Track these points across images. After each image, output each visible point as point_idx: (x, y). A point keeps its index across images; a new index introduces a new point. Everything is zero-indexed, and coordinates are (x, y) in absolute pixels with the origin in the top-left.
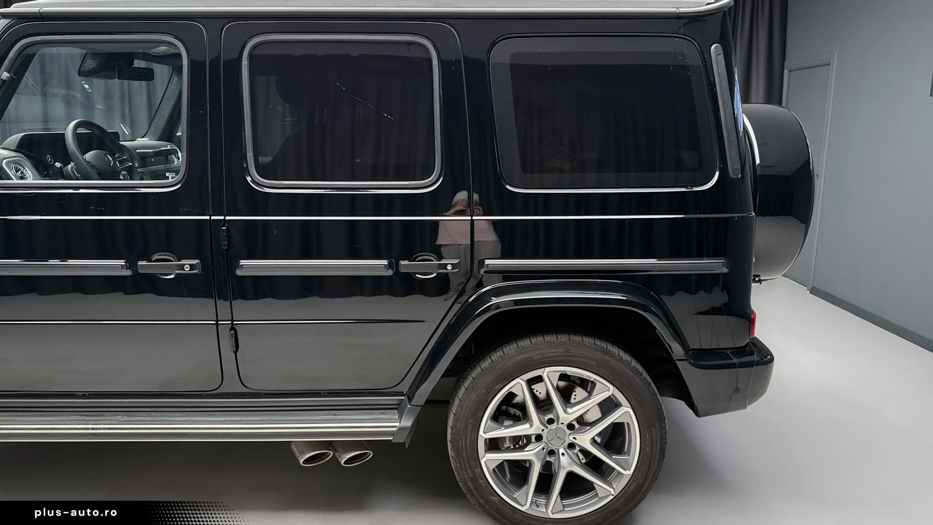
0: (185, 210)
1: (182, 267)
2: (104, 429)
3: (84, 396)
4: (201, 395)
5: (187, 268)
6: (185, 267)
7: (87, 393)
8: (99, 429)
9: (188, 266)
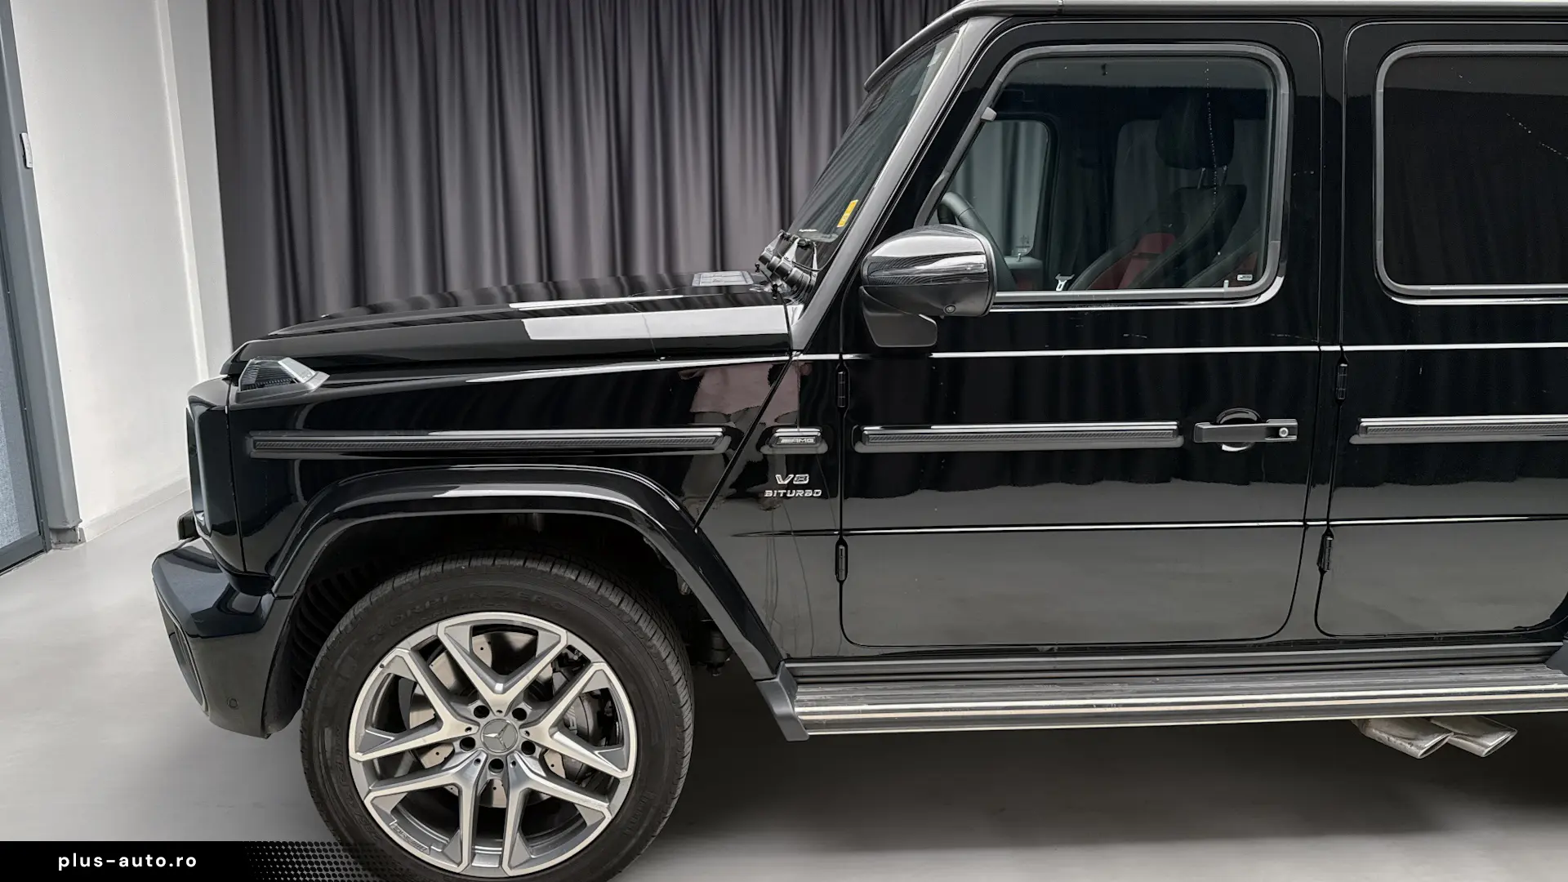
0: (1279, 335)
1: (1275, 431)
2: (1117, 705)
3: (1050, 653)
4: (1245, 646)
5: (1284, 432)
6: (1281, 430)
7: (1056, 647)
8: (1110, 706)
9: (1287, 430)
